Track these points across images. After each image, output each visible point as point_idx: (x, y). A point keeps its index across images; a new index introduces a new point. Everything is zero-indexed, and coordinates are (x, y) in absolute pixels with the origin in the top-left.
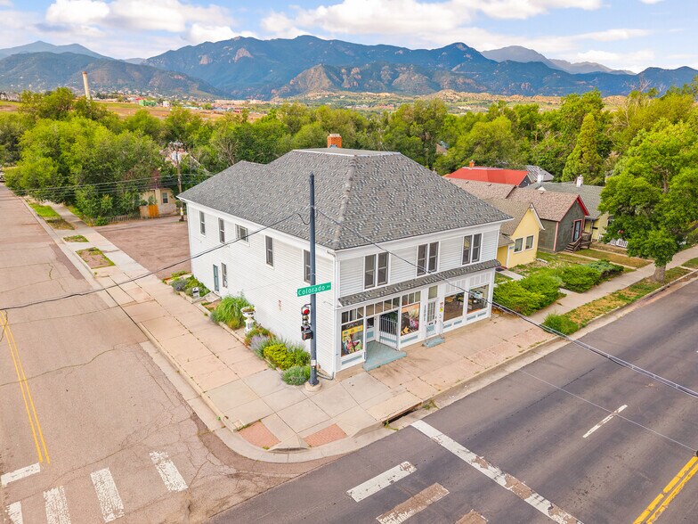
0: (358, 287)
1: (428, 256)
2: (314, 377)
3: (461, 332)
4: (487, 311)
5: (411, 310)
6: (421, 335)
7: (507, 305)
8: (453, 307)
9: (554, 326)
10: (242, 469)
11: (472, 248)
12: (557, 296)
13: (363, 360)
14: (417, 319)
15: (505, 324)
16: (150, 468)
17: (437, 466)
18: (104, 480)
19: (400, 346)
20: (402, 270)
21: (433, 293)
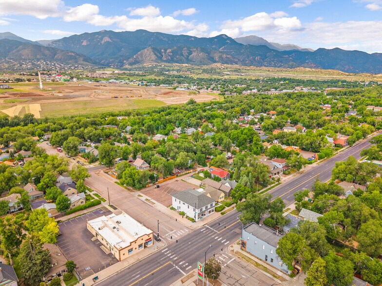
0: (200, 212)
1: (206, 207)
2: (195, 221)
3: (211, 215)
4: (214, 212)
6: (206, 216)
7: (217, 210)
8: (210, 212)
9: (222, 214)
10: (192, 230)
11: (211, 205)
12: (224, 208)
13: (200, 219)
14: (206, 214)
15: (216, 213)
16: (184, 230)
17: (208, 228)
18: (181, 231)
19: (204, 217)
20: (204, 209)
21: (207, 211)
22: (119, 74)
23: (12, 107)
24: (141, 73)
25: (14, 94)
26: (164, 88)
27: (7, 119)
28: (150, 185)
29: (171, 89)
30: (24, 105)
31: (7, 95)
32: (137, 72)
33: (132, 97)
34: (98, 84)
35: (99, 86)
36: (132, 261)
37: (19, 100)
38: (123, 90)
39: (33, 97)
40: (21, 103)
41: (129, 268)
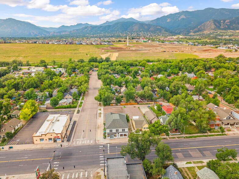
0: (109, 132)
3: (123, 138)
4: (127, 137)
5: (116, 135)
6: (117, 137)
8: (121, 135)
10: (96, 143)
11: (123, 130)
13: (110, 138)
16: (91, 141)
17: (106, 147)
18: (88, 141)
19: (114, 138)
20: (114, 131)
21: (118, 134)
22: (182, 38)
23: (106, 54)
24: (198, 37)
25: (112, 48)
26: (208, 47)
27: (96, 59)
28: (113, 104)
29: (213, 48)
30: (111, 53)
31: (109, 48)
32: (195, 37)
33: (176, 51)
34: (162, 44)
35: (161, 45)
36: (38, 147)
37: (111, 50)
38: (175, 48)
39: (119, 49)
40: (111, 52)
41: (31, 150)
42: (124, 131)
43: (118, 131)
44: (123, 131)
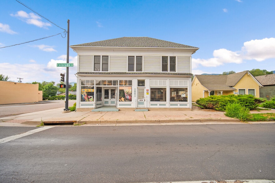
1: (135, 62)
4: (188, 104)
5: (126, 89)
6: (133, 104)
8: (157, 94)
11: (168, 65)
13: (94, 107)
14: (130, 95)
19: (118, 107)
21: (141, 83)
42: (173, 68)
43: (139, 68)
44: (164, 68)
